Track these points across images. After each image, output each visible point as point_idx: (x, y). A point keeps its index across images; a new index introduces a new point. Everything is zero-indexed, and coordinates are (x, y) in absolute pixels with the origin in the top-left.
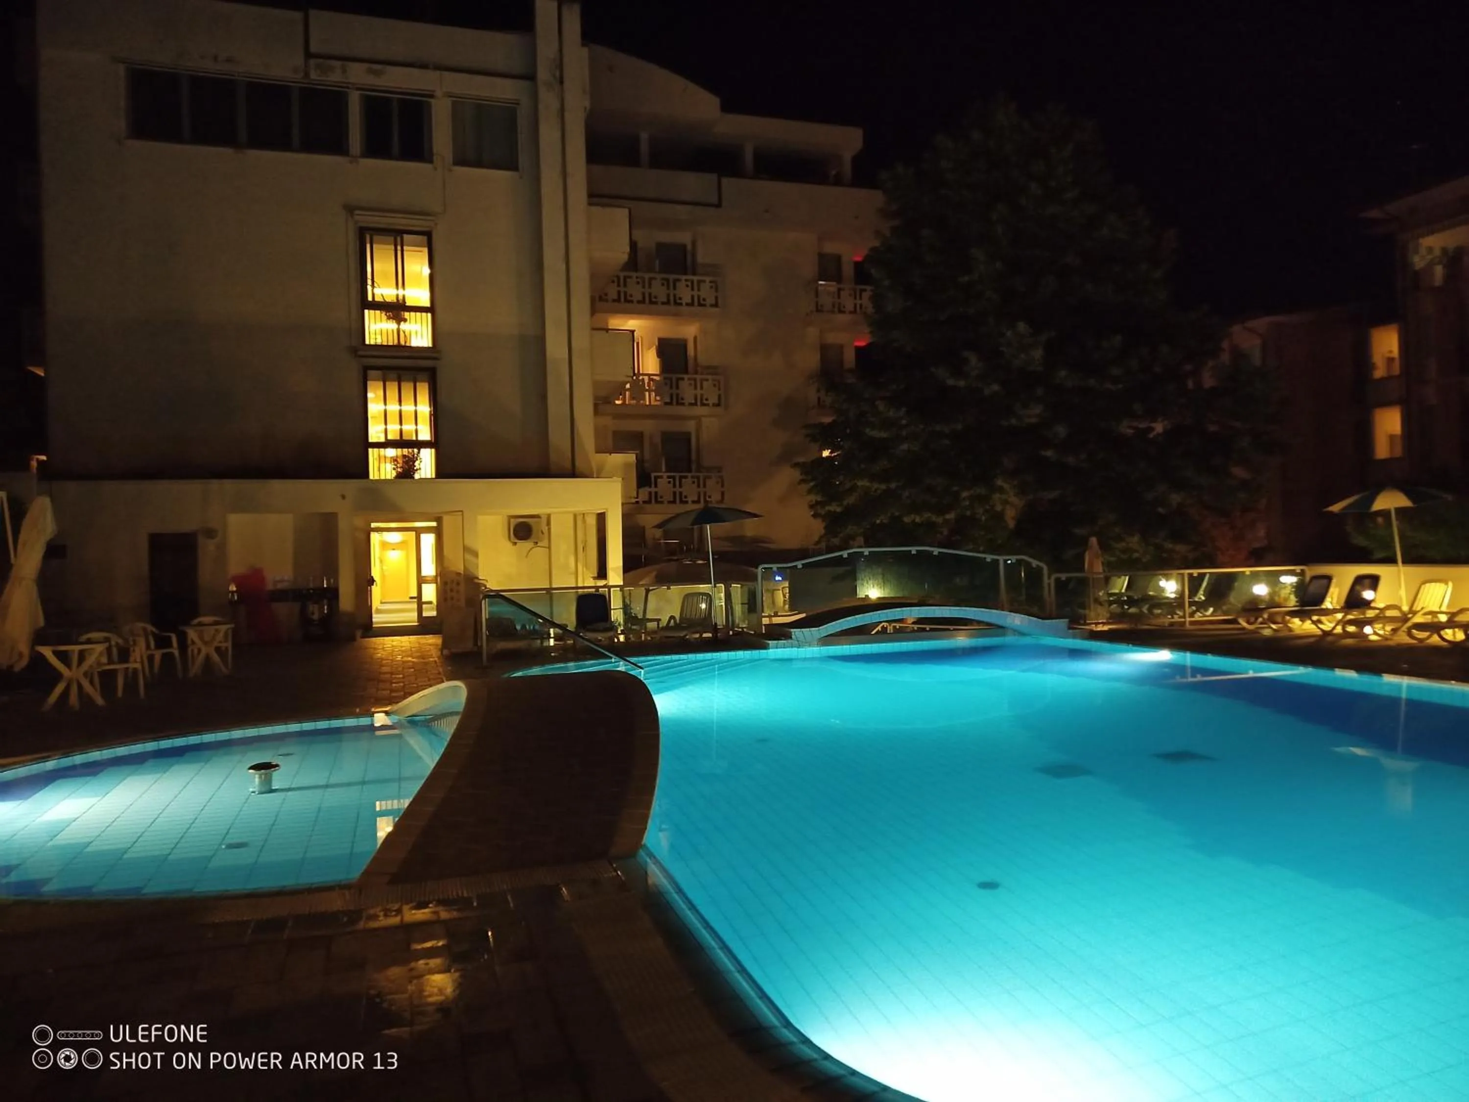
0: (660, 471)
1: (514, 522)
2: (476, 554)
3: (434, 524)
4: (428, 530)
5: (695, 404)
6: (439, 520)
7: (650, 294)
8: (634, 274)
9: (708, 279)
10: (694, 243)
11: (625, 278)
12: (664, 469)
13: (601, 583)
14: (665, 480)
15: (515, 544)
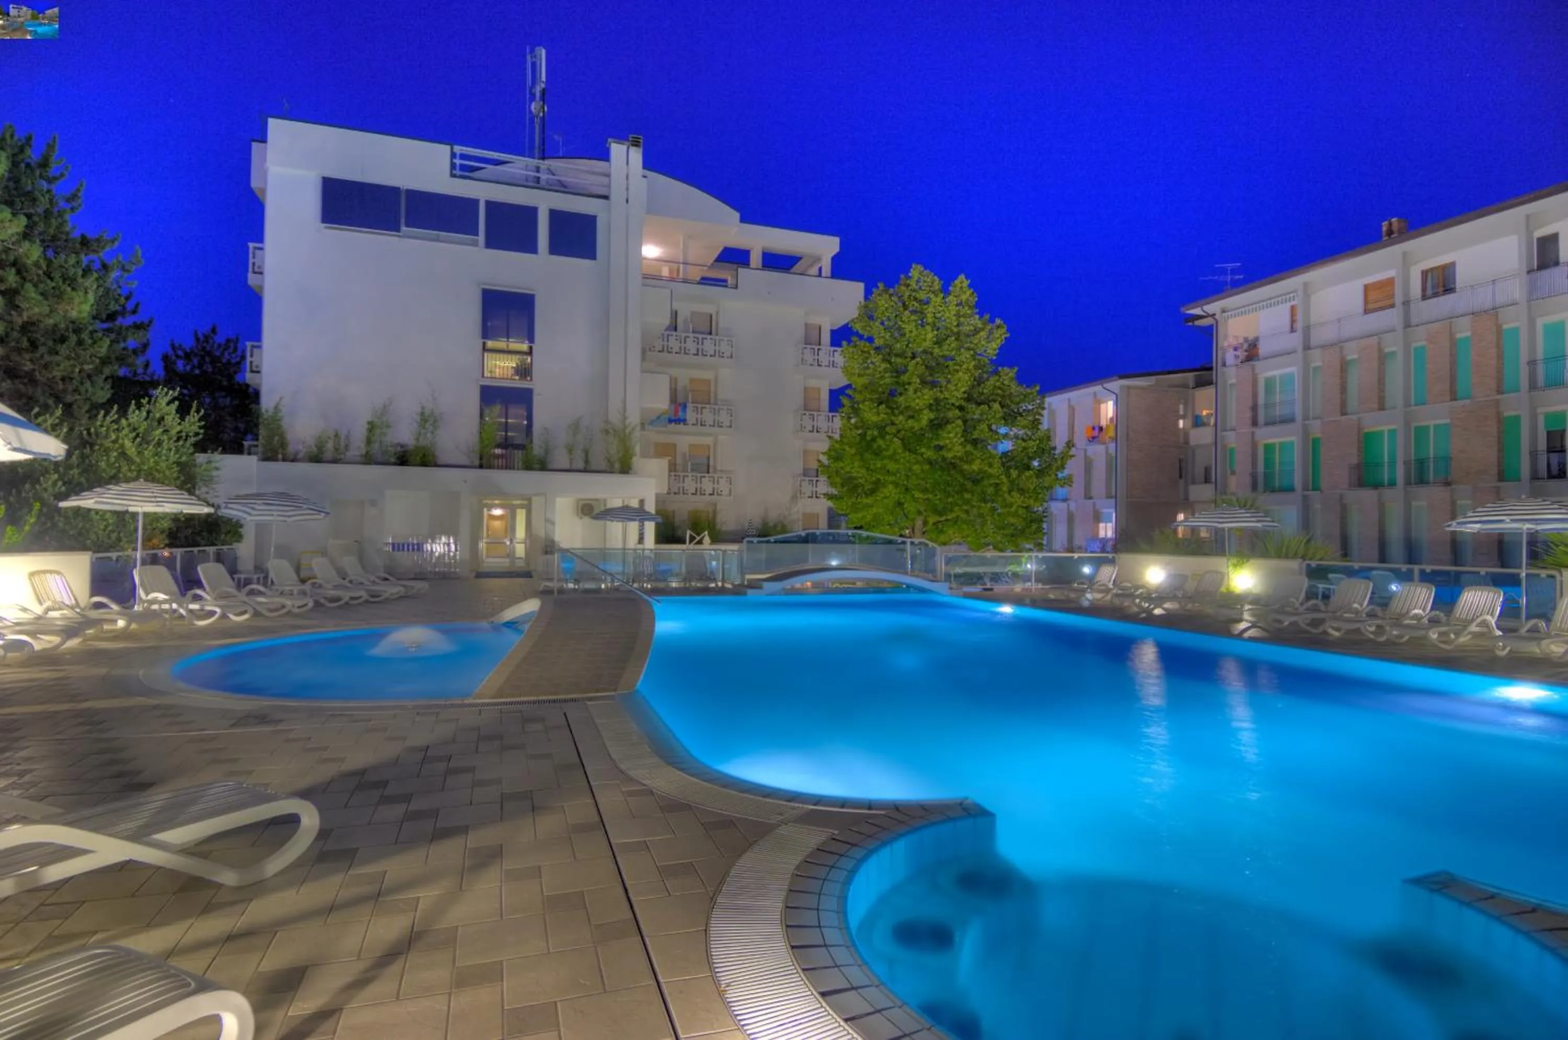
0: (687, 472)
1: (581, 503)
2: (553, 523)
3: (525, 502)
4: (521, 506)
5: (714, 426)
6: (530, 500)
7: (685, 348)
8: (675, 333)
9: (726, 339)
10: (717, 313)
11: (668, 335)
12: (689, 470)
13: (640, 546)
14: (690, 478)
15: (581, 518)
